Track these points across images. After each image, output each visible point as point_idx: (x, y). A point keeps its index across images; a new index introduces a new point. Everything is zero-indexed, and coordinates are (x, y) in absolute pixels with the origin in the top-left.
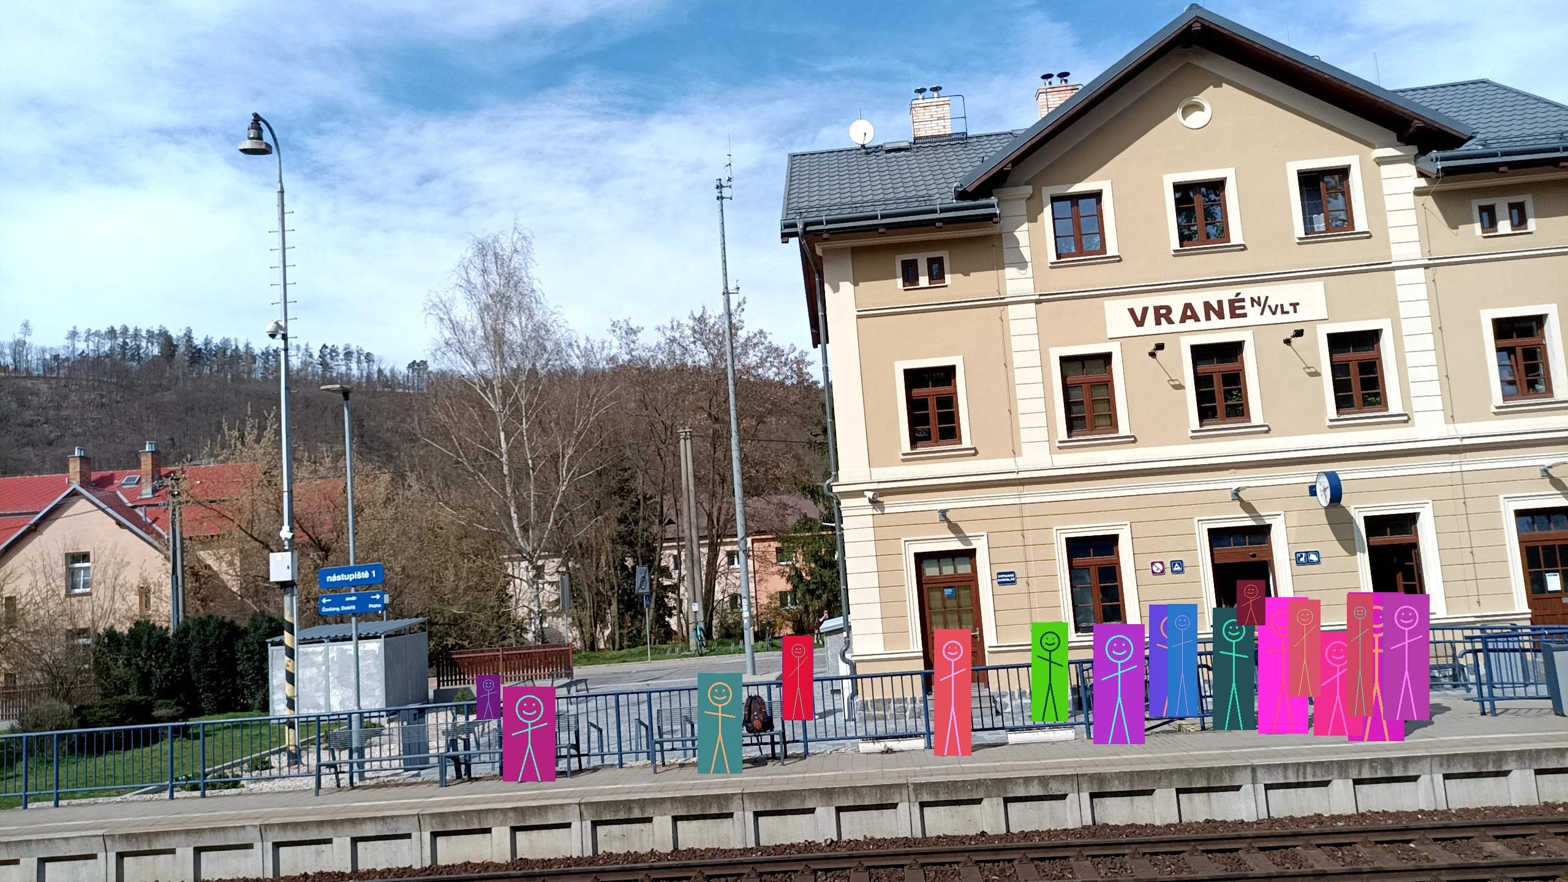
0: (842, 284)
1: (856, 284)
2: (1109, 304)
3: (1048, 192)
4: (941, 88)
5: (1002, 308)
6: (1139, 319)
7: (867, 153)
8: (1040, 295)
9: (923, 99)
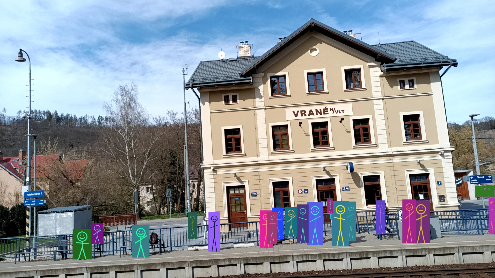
0: (206, 103)
1: (210, 103)
2: (287, 110)
3: (269, 75)
4: (248, 42)
5: (254, 111)
6: (296, 114)
7: (223, 62)
8: (266, 107)
9: (243, 45)
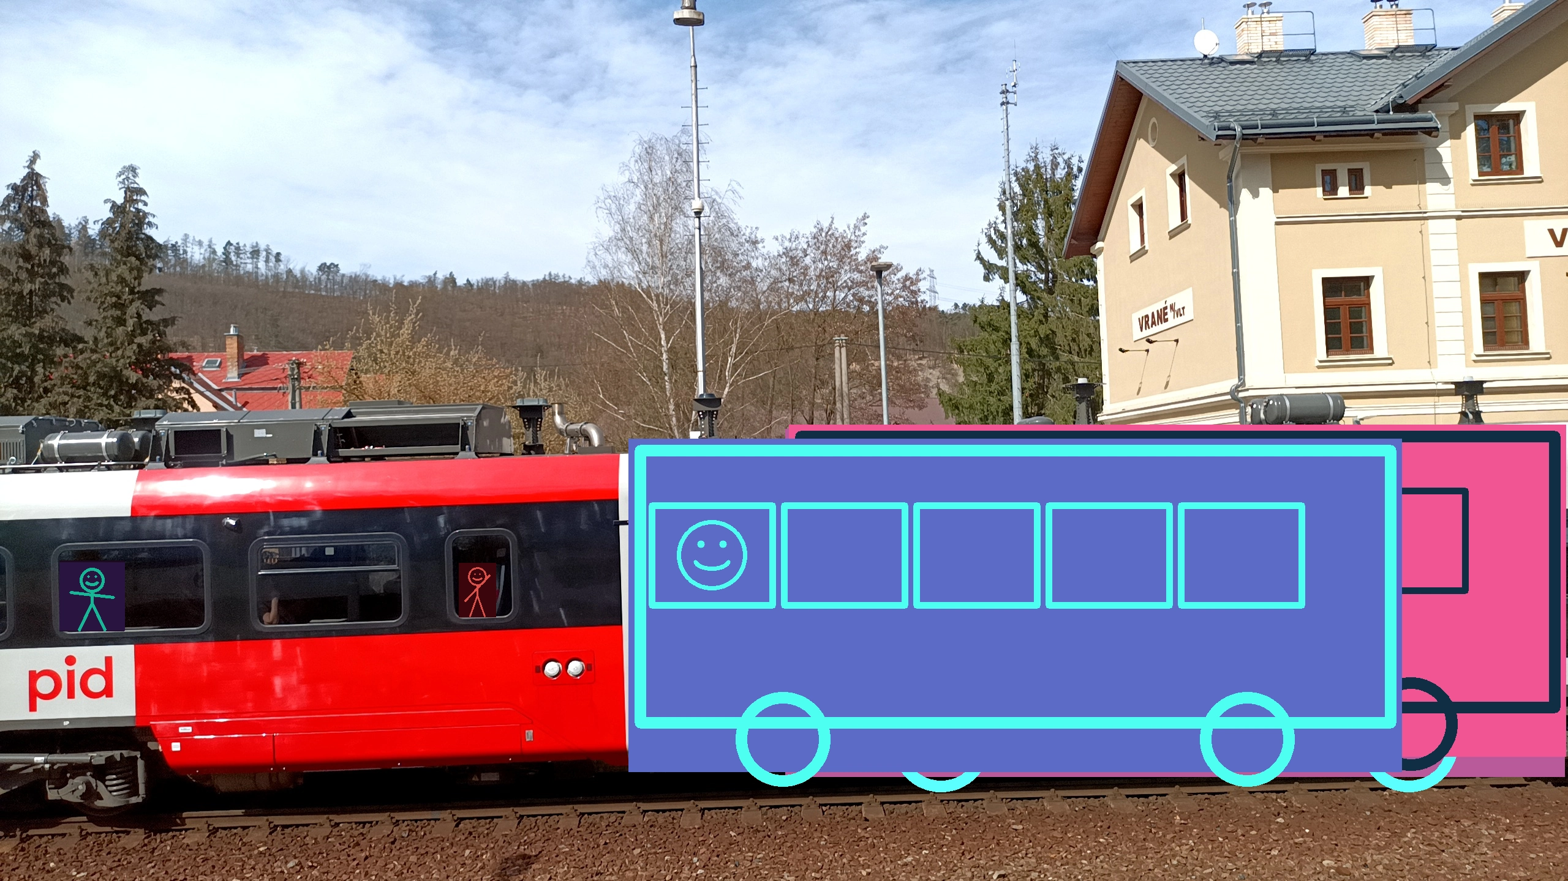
0: (1261, 190)
1: (1275, 190)
2: (1528, 222)
3: (1472, 110)
4: (1271, 3)
5: (1422, 222)
6: (1559, 239)
7: (1211, 64)
8: (1463, 211)
